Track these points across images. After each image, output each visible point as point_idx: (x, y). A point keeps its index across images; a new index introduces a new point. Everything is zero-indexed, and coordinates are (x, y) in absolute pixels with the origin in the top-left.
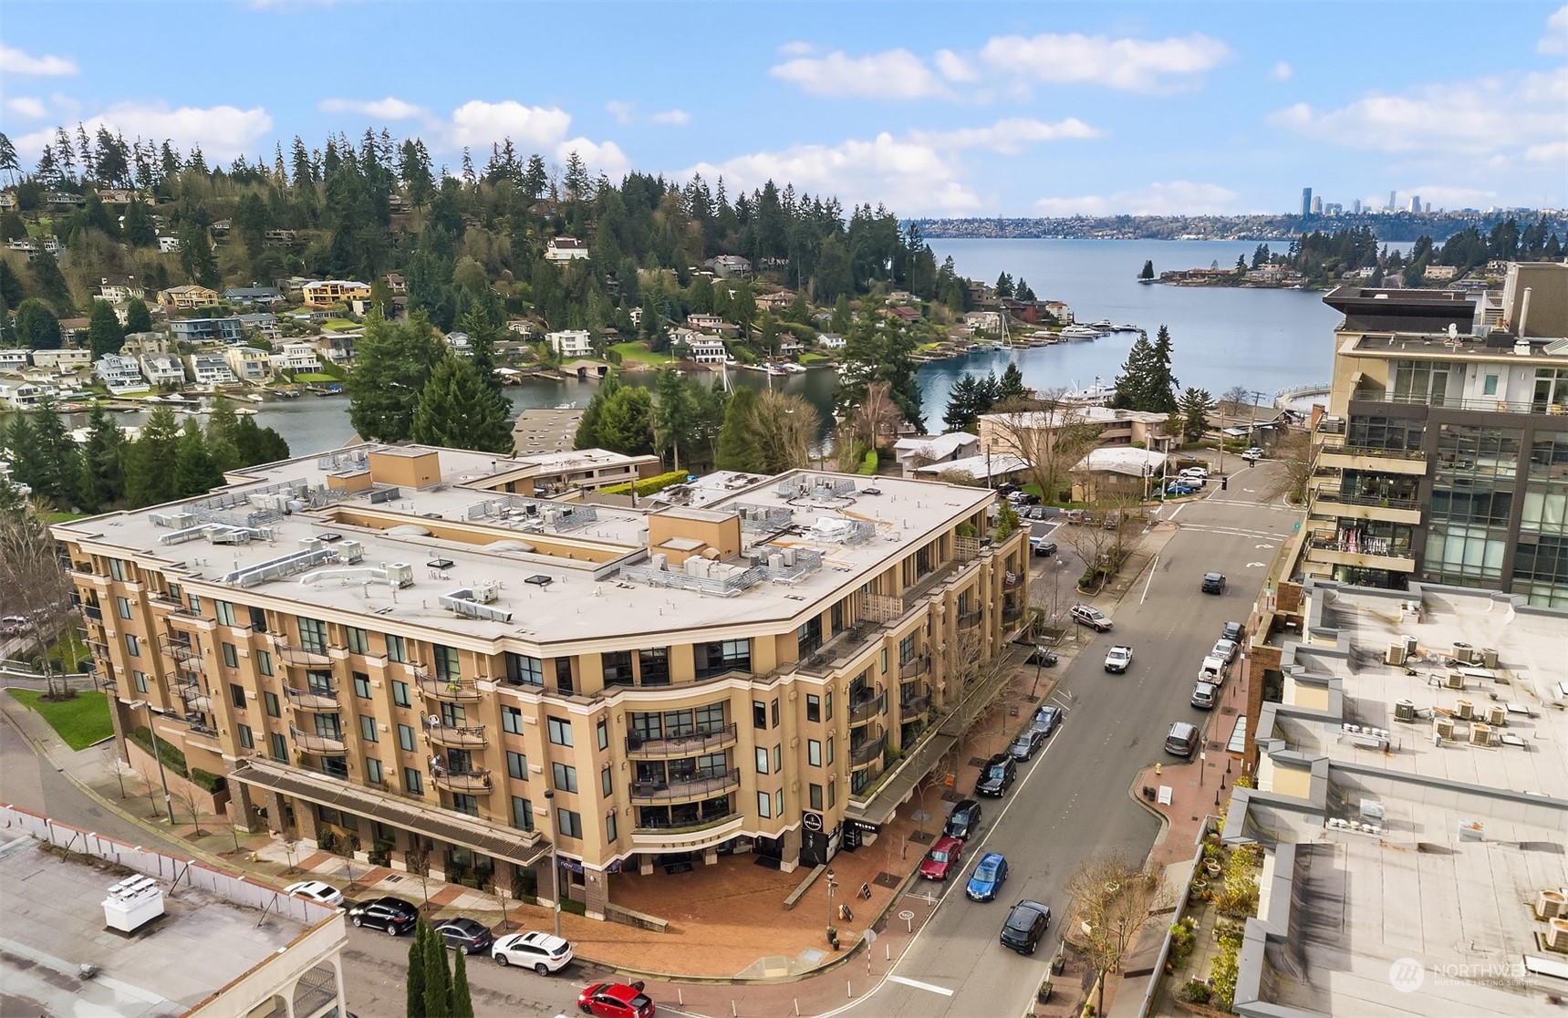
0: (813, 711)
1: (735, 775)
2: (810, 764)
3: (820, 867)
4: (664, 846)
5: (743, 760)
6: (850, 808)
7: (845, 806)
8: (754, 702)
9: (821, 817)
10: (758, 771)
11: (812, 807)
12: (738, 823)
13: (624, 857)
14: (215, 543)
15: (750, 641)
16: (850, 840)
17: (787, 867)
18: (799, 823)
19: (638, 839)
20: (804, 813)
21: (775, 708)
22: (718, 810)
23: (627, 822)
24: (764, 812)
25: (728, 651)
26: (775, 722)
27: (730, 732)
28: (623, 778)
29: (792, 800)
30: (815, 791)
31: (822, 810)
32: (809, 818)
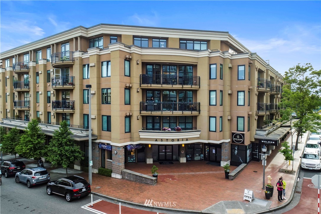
1: (197, 108)
2: (238, 105)
3: (243, 166)
4: (156, 140)
5: (202, 98)
7: (255, 134)
8: (210, 64)
9: (243, 135)
10: (210, 104)
11: (237, 130)
12: (198, 134)
13: (134, 144)
16: (256, 155)
17: (224, 164)
18: (230, 138)
19: (143, 135)
21: (221, 69)
23: (137, 124)
24: (213, 128)
26: (221, 77)
28: (137, 98)
29: (227, 124)
30: (241, 120)
31: (244, 131)
32: (235, 137)
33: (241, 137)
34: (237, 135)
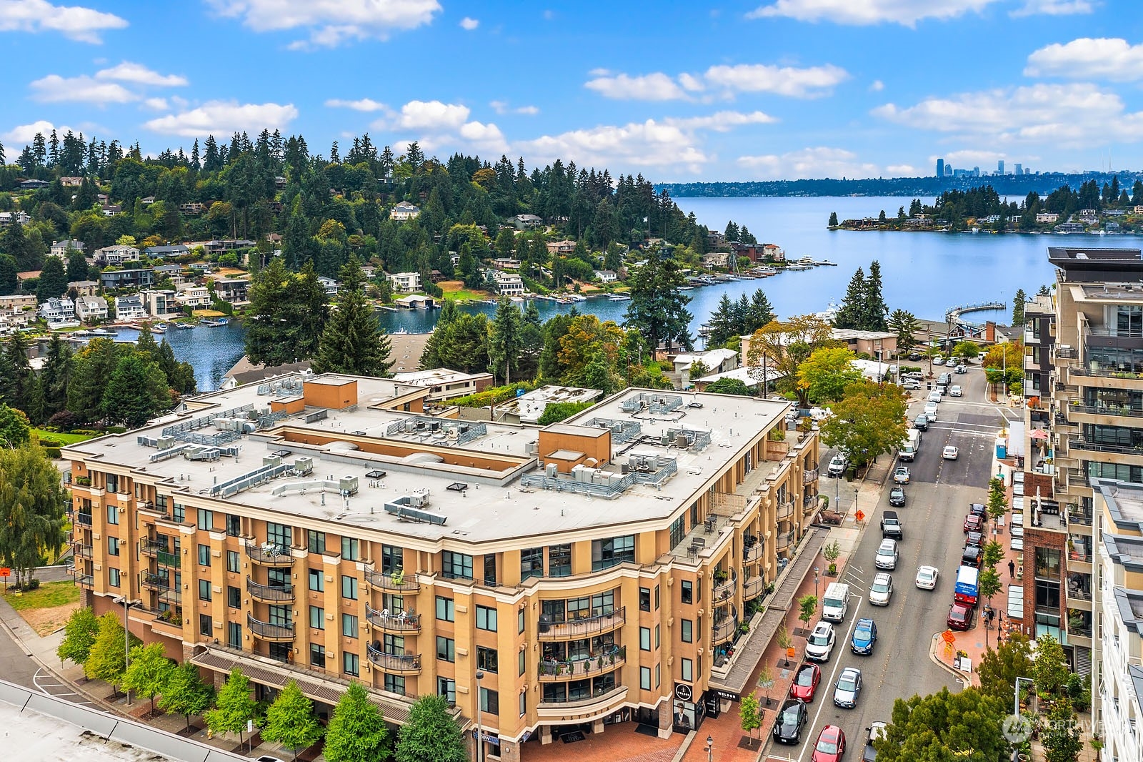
0: (686, 594)
1: (622, 654)
2: (683, 640)
3: (692, 733)
4: (563, 719)
5: (630, 640)
6: (713, 678)
7: (709, 677)
8: (640, 588)
9: (691, 687)
10: (641, 648)
11: (683, 679)
12: (623, 696)
13: (532, 729)
14: (192, 460)
15: (635, 537)
16: (711, 707)
17: (664, 733)
18: (671, 693)
19: (542, 713)
20: (676, 684)
21: (657, 593)
22: (605, 683)
23: (535, 697)
24: (646, 685)
25: (618, 545)
26: (657, 605)
27: (620, 615)
28: (534, 660)
29: (667, 673)
30: (687, 664)
31: (691, 681)
32: (680, 689)
33: (687, 691)
34: (681, 687)
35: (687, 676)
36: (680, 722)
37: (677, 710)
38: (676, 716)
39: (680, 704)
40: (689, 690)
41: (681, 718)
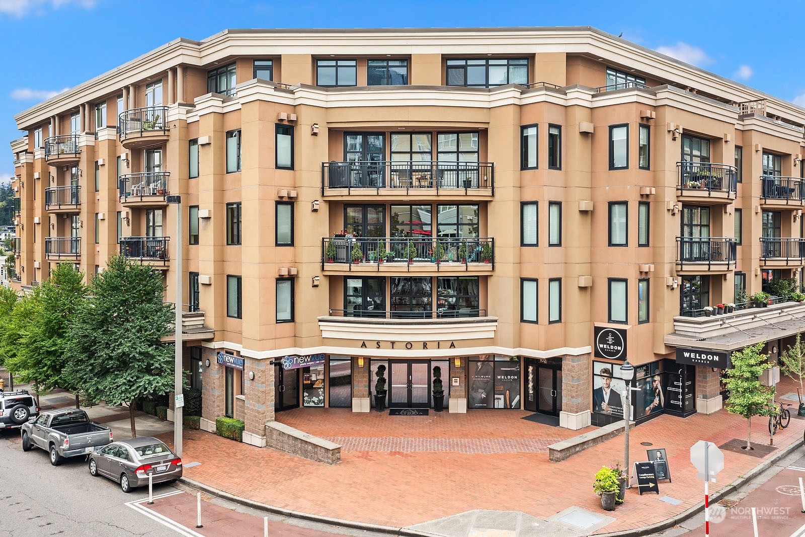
4: (364, 345)
6: (675, 332)
8: (522, 125)
10: (522, 242)
11: (610, 320)
12: (488, 330)
15: (528, 61)
16: (675, 395)
17: (573, 421)
18: (588, 349)
19: (330, 330)
20: (597, 330)
21: (554, 142)
23: (311, 299)
24: (530, 312)
28: (312, 228)
29: (574, 300)
30: (618, 290)
31: (626, 322)
33: (617, 342)
35: (618, 313)
36: (604, 405)
37: (599, 382)
38: (597, 394)
39: (606, 371)
40: (620, 337)
41: (607, 398)
